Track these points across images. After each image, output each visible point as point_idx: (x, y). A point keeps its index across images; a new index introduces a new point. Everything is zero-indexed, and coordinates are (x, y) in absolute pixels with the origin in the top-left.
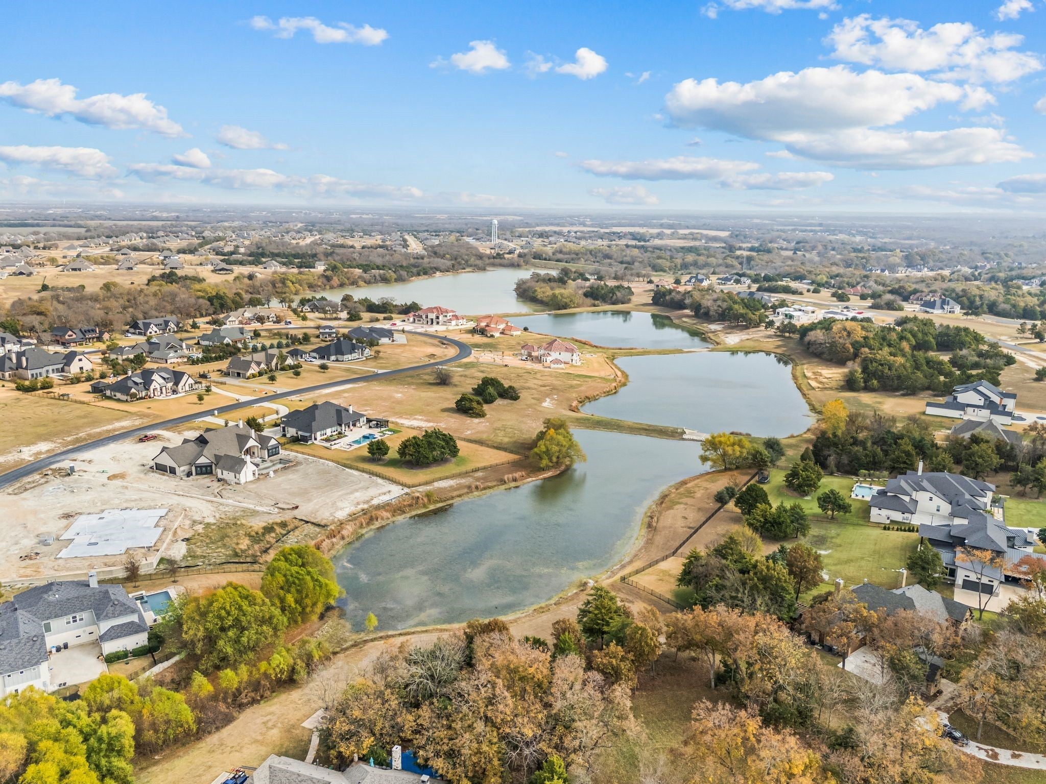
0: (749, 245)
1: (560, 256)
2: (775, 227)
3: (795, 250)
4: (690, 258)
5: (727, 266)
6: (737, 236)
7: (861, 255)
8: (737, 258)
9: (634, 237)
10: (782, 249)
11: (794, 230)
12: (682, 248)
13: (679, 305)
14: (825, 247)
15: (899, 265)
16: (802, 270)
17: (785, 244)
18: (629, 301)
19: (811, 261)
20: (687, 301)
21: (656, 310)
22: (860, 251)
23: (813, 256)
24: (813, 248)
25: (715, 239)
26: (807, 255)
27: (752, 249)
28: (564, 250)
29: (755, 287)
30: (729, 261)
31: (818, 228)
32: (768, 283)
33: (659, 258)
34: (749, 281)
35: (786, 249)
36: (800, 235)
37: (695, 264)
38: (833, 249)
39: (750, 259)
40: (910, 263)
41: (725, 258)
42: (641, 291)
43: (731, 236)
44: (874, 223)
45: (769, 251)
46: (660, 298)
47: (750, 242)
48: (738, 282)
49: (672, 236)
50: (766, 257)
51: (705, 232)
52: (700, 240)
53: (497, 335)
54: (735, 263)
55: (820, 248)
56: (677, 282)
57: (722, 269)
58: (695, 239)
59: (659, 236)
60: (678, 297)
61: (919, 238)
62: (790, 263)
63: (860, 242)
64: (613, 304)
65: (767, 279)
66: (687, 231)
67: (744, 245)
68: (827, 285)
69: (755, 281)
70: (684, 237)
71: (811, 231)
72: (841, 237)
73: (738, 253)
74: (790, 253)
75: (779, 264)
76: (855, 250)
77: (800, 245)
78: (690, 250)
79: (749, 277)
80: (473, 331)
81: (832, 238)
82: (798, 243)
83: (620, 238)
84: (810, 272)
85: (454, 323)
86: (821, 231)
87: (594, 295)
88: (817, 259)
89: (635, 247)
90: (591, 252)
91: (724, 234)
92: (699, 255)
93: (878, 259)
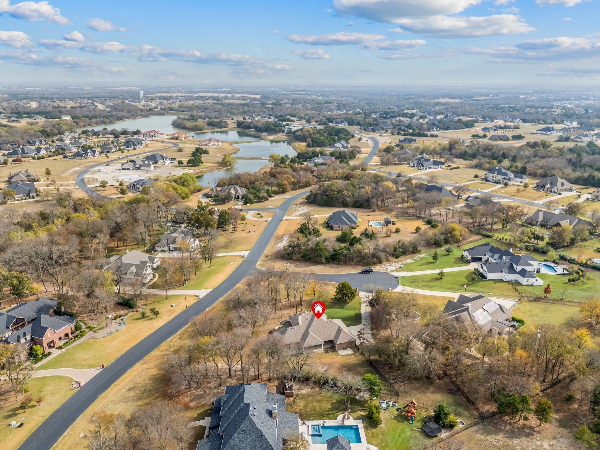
0: (271, 102)
1: (182, 109)
2: (283, 92)
3: (292, 104)
4: (246, 108)
5: (263, 112)
6: (264, 97)
7: (319, 105)
8: (267, 108)
9: (214, 98)
10: (286, 103)
11: (292, 94)
12: (241, 104)
13: (249, 127)
14: (305, 102)
15: (334, 109)
16: (294, 113)
17: (287, 101)
18: (227, 127)
19: (299, 109)
20: (252, 125)
21: (238, 130)
22: (320, 104)
23: (300, 106)
24: (300, 103)
25: (255, 99)
26: (297, 106)
27: (273, 104)
28: (183, 106)
29: (276, 120)
30: (264, 109)
31: (303, 93)
32: (282, 118)
33: (232, 109)
34: (273, 118)
35: (288, 104)
36: (294, 96)
37: (249, 111)
38: (308, 103)
39: (273, 108)
40: (339, 108)
41: (261, 109)
42: (231, 123)
43: (262, 97)
44: (329, 89)
45: (280, 105)
46: (240, 125)
47: (271, 101)
48: (269, 118)
49: (233, 98)
50: (279, 107)
51: (249, 96)
52: (247, 100)
53: (183, 139)
54: (266, 110)
55: (303, 102)
56: (245, 118)
57: (261, 113)
58: (244, 99)
59: (226, 98)
60: (248, 124)
61: (347, 97)
62: (290, 110)
63: (321, 99)
64: (221, 128)
65: (281, 116)
66: (239, 95)
67: (269, 102)
68: (304, 118)
69: (276, 117)
70: (239, 98)
71: (299, 94)
72: (313, 97)
73: (267, 106)
74: (290, 105)
75: (285, 110)
76: (318, 103)
77: (294, 101)
78: (245, 105)
79: (274, 116)
80: (172, 139)
81: (308, 97)
82: (293, 100)
83: (207, 99)
84: (298, 113)
85: (162, 136)
86: (304, 94)
87: (211, 124)
88: (301, 108)
89: (218, 104)
90: (197, 106)
91: (258, 97)
92: (250, 107)
93: (326, 107)
